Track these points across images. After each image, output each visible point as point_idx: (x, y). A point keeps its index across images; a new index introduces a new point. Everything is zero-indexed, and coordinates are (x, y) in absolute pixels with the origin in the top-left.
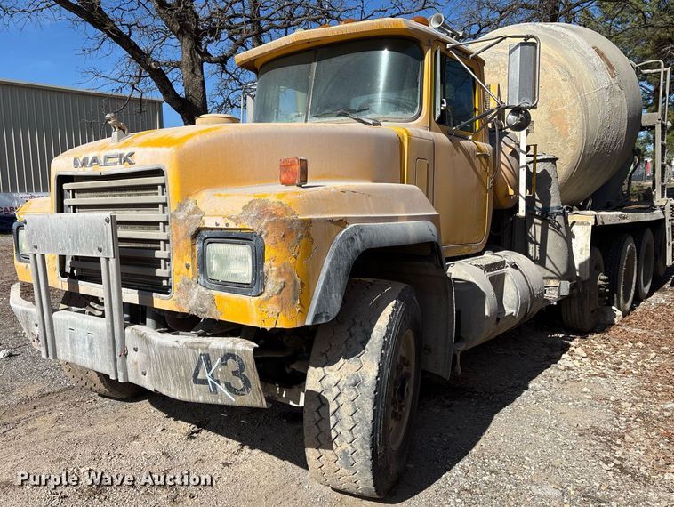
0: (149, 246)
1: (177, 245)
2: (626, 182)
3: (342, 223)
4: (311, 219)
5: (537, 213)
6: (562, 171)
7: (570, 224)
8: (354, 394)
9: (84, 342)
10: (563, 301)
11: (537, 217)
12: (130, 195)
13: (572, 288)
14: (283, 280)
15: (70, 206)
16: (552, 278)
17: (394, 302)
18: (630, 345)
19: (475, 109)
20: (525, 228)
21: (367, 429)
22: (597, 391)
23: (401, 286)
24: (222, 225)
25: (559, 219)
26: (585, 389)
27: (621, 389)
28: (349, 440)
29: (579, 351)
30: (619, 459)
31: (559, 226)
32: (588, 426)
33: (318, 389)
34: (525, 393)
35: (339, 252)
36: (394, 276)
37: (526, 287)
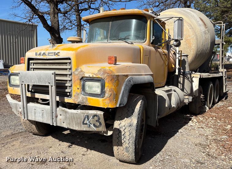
0: (63, 82)
1: (75, 82)
2: (210, 63)
3: (127, 76)
4: (119, 75)
5: (181, 73)
6: (189, 59)
7: (192, 77)
8: (130, 129)
9: (40, 113)
10: (190, 103)
11: (182, 75)
12: (56, 65)
13: (193, 99)
14: (111, 93)
15: (32, 68)
16: (186, 95)
17: (141, 101)
18: (211, 118)
19: (162, 39)
20: (178, 78)
21: (134, 139)
22: (201, 132)
23: (142, 96)
24: (91, 76)
25: (189, 76)
26: (197, 132)
27: (208, 132)
28: (128, 143)
29: (195, 120)
30: (208, 152)
31: (189, 78)
32: (198, 143)
33: (118, 127)
34: (178, 133)
35: (126, 85)
36: (140, 93)
37: (179, 98)
